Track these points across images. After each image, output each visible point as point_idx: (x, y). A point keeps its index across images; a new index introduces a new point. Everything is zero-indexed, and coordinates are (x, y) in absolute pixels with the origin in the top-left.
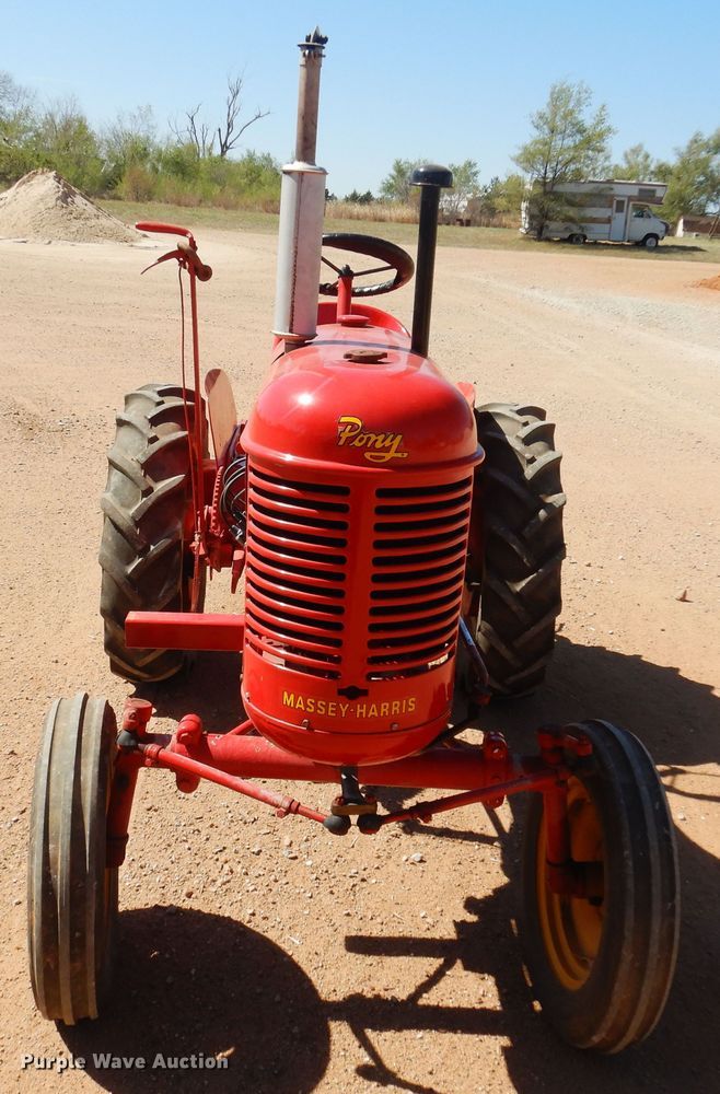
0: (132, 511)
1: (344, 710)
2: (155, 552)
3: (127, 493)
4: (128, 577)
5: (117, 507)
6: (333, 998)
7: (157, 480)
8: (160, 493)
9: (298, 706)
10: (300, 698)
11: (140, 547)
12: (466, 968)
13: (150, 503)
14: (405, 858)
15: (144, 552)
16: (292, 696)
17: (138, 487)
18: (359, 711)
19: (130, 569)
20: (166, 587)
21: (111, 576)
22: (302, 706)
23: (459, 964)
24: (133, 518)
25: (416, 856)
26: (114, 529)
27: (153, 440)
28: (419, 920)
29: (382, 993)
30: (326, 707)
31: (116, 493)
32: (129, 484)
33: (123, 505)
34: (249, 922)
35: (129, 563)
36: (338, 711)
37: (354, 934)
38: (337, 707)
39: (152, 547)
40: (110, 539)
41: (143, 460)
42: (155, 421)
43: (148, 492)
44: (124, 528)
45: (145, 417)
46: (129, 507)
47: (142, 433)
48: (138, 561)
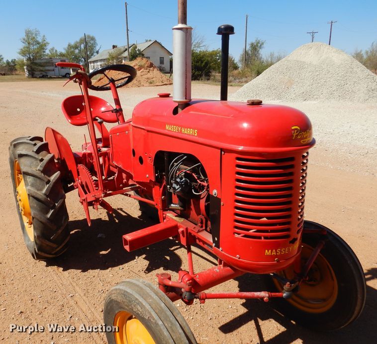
0: (44, 191)
2: (59, 206)
3: (38, 184)
4: (49, 219)
5: (36, 191)
7: (50, 176)
8: (54, 181)
9: (273, 253)
10: (274, 250)
11: (52, 205)
12: (262, 319)
13: (51, 186)
15: (54, 207)
16: (270, 251)
17: (44, 181)
19: (49, 216)
20: (64, 218)
21: (41, 222)
23: (259, 320)
24: (45, 194)
26: (36, 201)
27: (42, 160)
28: (231, 309)
31: (32, 185)
32: (38, 181)
33: (38, 190)
35: (47, 212)
37: (219, 325)
38: (289, 249)
39: (56, 204)
40: (35, 206)
41: (41, 169)
42: (38, 152)
43: (48, 182)
44: (43, 200)
45: (33, 151)
46: (41, 190)
47: (35, 158)
48: (52, 211)
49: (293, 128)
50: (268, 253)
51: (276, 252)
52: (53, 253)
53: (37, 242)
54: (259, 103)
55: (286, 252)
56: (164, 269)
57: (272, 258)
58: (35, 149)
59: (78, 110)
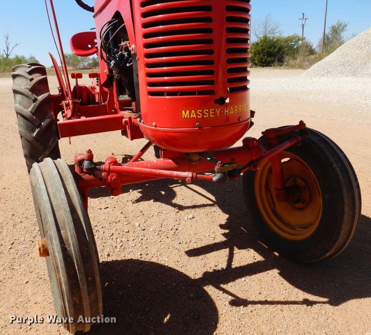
0: (30, 109)
1: (218, 112)
2: (45, 125)
3: (25, 103)
4: (35, 138)
5: (23, 109)
6: (197, 277)
7: (38, 95)
8: (41, 100)
9: (192, 116)
10: (193, 111)
11: (37, 124)
12: (239, 248)
13: (37, 104)
14: (186, 218)
15: (39, 126)
16: (188, 111)
17: (31, 99)
18: (225, 111)
19: (34, 134)
20: (52, 140)
21: (27, 140)
22: (195, 116)
23: (235, 248)
24: (31, 112)
25: (191, 216)
26: (23, 119)
27: (32, 80)
28: (207, 237)
29: (215, 268)
30: (209, 112)
31: (20, 103)
32: (26, 99)
33: (25, 108)
34: (141, 258)
35: (33, 132)
36: (215, 114)
37: (187, 250)
38: (214, 111)
39: (43, 123)
40: (22, 123)
41: (30, 87)
42: (30, 73)
43: (35, 100)
44: (28, 117)
45: (26, 72)
46: (28, 108)
47: (26, 78)
48: (37, 130)
50: (185, 114)
51: (197, 115)
55: (211, 116)
56: (154, 201)
58: (29, 70)
59: (90, 46)
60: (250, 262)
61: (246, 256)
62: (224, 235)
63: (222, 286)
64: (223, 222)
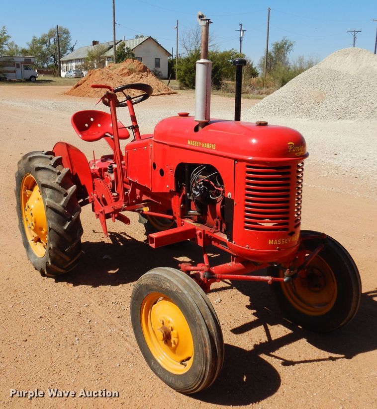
0: (62, 203)
1: (289, 240)
2: (75, 218)
3: (57, 197)
4: (65, 231)
5: (54, 203)
7: (67, 188)
8: (71, 194)
9: (275, 243)
10: (276, 240)
11: (69, 217)
13: (69, 199)
14: (215, 302)
15: (70, 219)
17: (62, 193)
18: (293, 239)
19: (65, 227)
21: (58, 233)
23: (268, 325)
24: (63, 206)
25: (219, 300)
26: (54, 213)
27: (59, 174)
28: (242, 317)
29: (260, 341)
31: (51, 197)
32: (56, 193)
33: (56, 202)
35: (64, 224)
36: (288, 242)
39: (73, 217)
40: (53, 217)
41: (60, 182)
42: (55, 165)
43: (66, 195)
44: (61, 211)
45: (50, 165)
46: (59, 202)
47: (53, 171)
48: (68, 223)
49: (289, 143)
50: (271, 242)
51: (278, 242)
52: (64, 267)
53: (51, 254)
54: (266, 124)
57: (274, 246)
58: (52, 162)
59: (87, 125)
60: (284, 335)
61: (279, 331)
62: (254, 314)
63: (271, 353)
64: (249, 303)
